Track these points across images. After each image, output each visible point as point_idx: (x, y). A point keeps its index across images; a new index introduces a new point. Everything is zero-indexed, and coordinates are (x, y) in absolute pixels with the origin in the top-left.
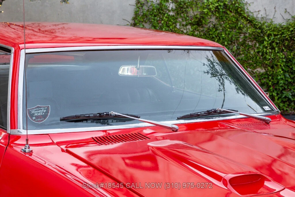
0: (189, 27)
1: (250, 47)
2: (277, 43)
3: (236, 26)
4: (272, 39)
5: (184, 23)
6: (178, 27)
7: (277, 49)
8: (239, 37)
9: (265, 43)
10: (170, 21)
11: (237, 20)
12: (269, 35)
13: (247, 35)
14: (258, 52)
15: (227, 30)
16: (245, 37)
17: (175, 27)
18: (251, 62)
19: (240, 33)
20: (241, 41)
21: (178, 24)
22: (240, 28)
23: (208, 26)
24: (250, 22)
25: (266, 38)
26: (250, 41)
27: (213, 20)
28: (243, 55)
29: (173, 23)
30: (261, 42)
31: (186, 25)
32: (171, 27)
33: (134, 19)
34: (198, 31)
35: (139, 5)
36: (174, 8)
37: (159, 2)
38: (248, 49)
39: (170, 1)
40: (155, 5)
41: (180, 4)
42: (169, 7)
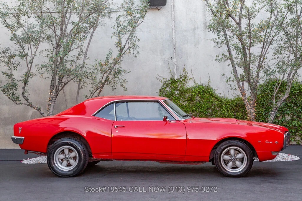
0: (186, 102)
1: (217, 111)
2: (230, 108)
3: (209, 101)
5: (184, 100)
6: (181, 102)
7: (230, 111)
8: (211, 106)
9: (224, 108)
10: (177, 99)
11: (210, 98)
12: (226, 104)
13: (216, 105)
15: (205, 103)
16: (215, 106)
17: (179, 102)
19: (212, 104)
21: (181, 101)
22: (211, 102)
23: (196, 101)
24: (216, 98)
25: (224, 106)
26: (217, 108)
27: (198, 98)
29: (178, 101)
30: (222, 108)
31: (185, 101)
32: (177, 103)
34: (191, 104)
35: (161, 92)
36: (178, 93)
37: (171, 91)
38: (217, 112)
39: (176, 90)
40: (169, 92)
41: (181, 91)
42: (176, 93)
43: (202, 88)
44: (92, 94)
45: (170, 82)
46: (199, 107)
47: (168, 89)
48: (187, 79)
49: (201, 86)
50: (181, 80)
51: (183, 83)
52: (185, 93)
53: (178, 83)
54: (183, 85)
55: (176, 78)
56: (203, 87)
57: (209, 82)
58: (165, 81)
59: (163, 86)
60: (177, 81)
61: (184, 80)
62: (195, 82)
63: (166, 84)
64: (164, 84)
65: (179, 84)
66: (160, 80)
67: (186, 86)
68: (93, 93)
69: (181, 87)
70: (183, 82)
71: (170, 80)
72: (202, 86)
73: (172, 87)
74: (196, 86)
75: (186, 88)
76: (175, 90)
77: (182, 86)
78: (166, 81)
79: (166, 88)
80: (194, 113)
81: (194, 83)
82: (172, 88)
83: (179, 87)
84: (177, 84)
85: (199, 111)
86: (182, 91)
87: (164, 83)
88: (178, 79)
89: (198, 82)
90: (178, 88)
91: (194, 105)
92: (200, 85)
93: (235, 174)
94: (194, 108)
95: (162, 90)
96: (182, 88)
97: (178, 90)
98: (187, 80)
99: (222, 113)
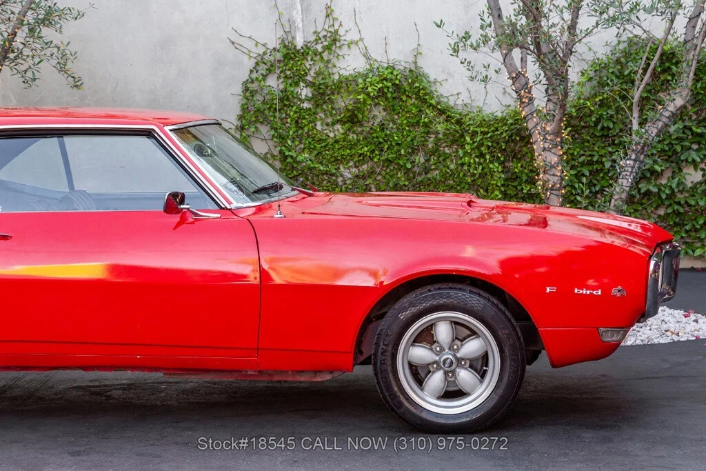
0: (338, 126)
1: (447, 157)
2: (489, 147)
3: (418, 122)
4: (478, 139)
5: (329, 120)
6: (319, 127)
7: (488, 157)
8: (426, 141)
9: (468, 147)
10: (304, 118)
11: (421, 111)
12: (474, 134)
13: (441, 136)
15: (404, 129)
16: (437, 140)
17: (314, 128)
18: (452, 182)
19: (428, 133)
20: (430, 146)
21: (319, 123)
22: (425, 125)
23: (370, 124)
24: (442, 112)
25: (468, 139)
26: (447, 146)
27: (379, 114)
28: (437, 172)
29: (310, 122)
30: (462, 147)
31: (333, 124)
32: (306, 129)
33: (241, 118)
34: (354, 132)
35: (248, 93)
36: (310, 95)
37: (282, 87)
38: (444, 160)
39: (302, 84)
40: (276, 93)
41: (319, 88)
42: (301, 94)
43: (389, 76)
45: (279, 56)
46: (380, 143)
47: (274, 83)
48: (338, 44)
49: (387, 68)
50: (319, 48)
51: (326, 59)
52: (333, 94)
53: (309, 58)
54: (327, 67)
55: (299, 43)
56: (395, 73)
57: (417, 54)
58: (261, 53)
59: (255, 71)
60: (305, 53)
61: (328, 48)
62: (367, 57)
63: (263, 65)
64: (257, 64)
65: (311, 63)
66: (246, 51)
67: (335, 70)
69: (318, 74)
70: (325, 55)
71: (278, 47)
72: (390, 70)
73: (288, 73)
74: (371, 71)
75: (336, 77)
76: (297, 84)
77: (320, 69)
78: (265, 53)
79: (265, 77)
80: (365, 167)
81: (363, 60)
82: (286, 77)
83: (312, 73)
84: (304, 62)
85: (383, 158)
86: (322, 86)
87: (259, 59)
88: (306, 46)
89: (378, 55)
90: (309, 78)
91: (365, 138)
92: (386, 65)
93: (451, 421)
94: (366, 149)
95: (249, 85)
96: (323, 79)
97: (310, 84)
98: (340, 47)
99: (462, 165)
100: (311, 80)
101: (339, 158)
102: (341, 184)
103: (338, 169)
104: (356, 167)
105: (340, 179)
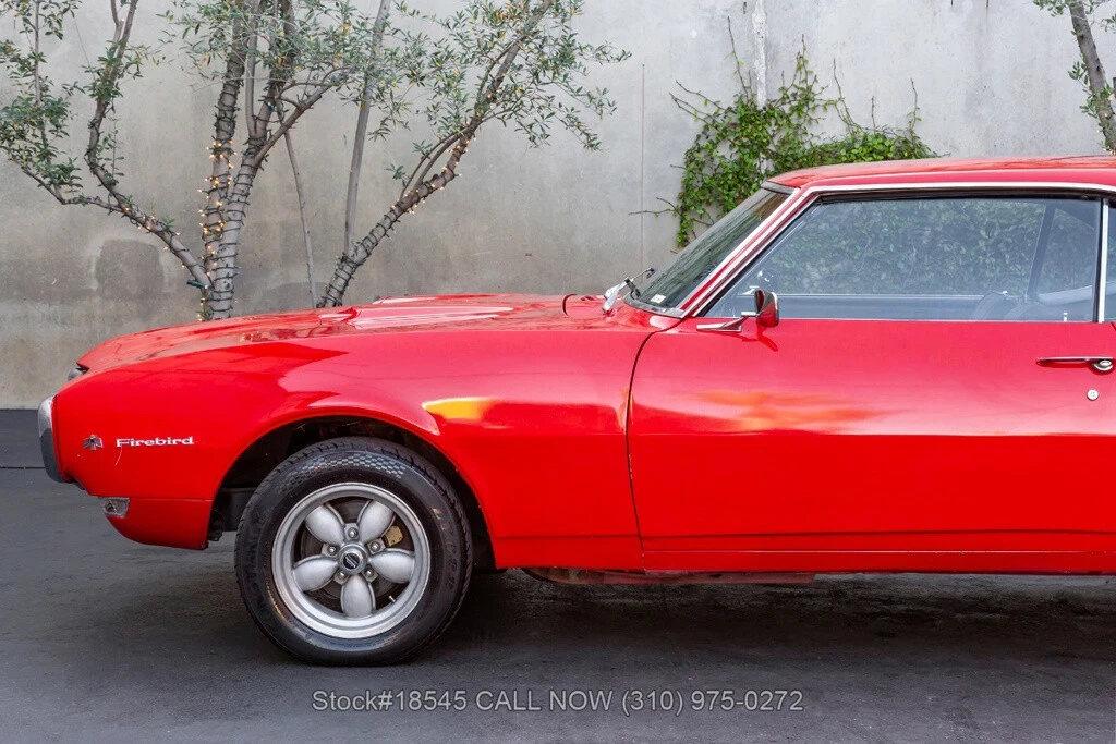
1: (946, 256)
4: (996, 234)
7: (1007, 256)
8: (921, 235)
9: (982, 244)
12: (989, 227)
13: (939, 229)
14: (966, 266)
15: (893, 218)
16: (935, 233)
19: (923, 225)
20: (925, 242)
25: (983, 233)
26: (947, 242)
30: (973, 243)
33: (682, 197)
34: (827, 221)
35: (693, 165)
36: (772, 169)
37: (735, 157)
38: (942, 260)
39: (762, 155)
40: (729, 165)
41: (786, 161)
42: (759, 168)
43: (881, 148)
44: (427, 161)
45: (734, 118)
46: (862, 235)
47: (726, 153)
48: (811, 105)
49: (877, 137)
50: (786, 109)
51: (794, 122)
53: (773, 122)
54: (796, 134)
55: (761, 101)
56: (887, 144)
57: (914, 119)
58: (712, 114)
59: (704, 137)
60: (769, 114)
61: (798, 109)
62: (848, 121)
63: (716, 131)
64: (706, 127)
65: (775, 128)
66: (693, 111)
67: (805, 138)
68: (432, 155)
69: (783, 142)
70: (794, 119)
71: (734, 106)
72: (880, 140)
73: (745, 140)
74: (855, 141)
75: (807, 147)
76: (756, 155)
77: (788, 135)
78: (718, 115)
79: (715, 145)
80: (839, 265)
81: (844, 126)
82: (743, 146)
83: (776, 141)
84: (767, 126)
85: (865, 255)
86: (789, 158)
87: (710, 121)
88: (770, 106)
89: (862, 120)
90: (771, 147)
91: (843, 229)
92: (872, 133)
94: (844, 243)
95: (696, 154)
96: (790, 149)
97: (771, 156)
98: (814, 108)
100: (774, 150)
101: (807, 253)
102: (807, 286)
103: (805, 268)
104: (828, 265)
105: (806, 281)
